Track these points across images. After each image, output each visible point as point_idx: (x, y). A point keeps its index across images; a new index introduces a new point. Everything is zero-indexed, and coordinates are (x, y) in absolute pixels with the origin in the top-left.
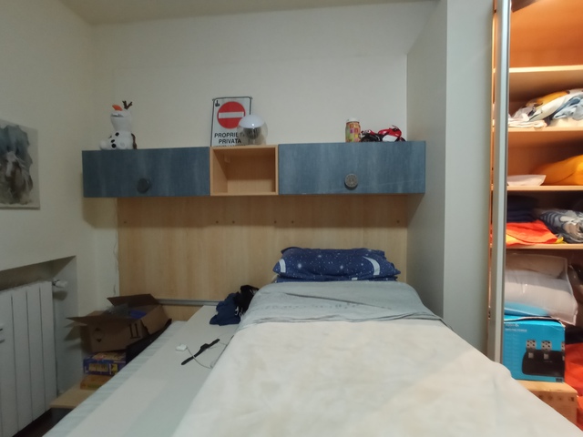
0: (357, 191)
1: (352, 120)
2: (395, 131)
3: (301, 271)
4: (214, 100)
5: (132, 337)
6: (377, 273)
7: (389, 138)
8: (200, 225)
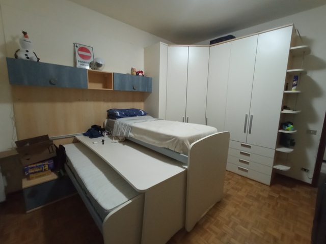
0: (136, 90)
1: (134, 68)
2: (142, 72)
3: (123, 115)
4: (74, 44)
5: (50, 153)
6: (143, 114)
7: (140, 74)
8: (71, 101)
